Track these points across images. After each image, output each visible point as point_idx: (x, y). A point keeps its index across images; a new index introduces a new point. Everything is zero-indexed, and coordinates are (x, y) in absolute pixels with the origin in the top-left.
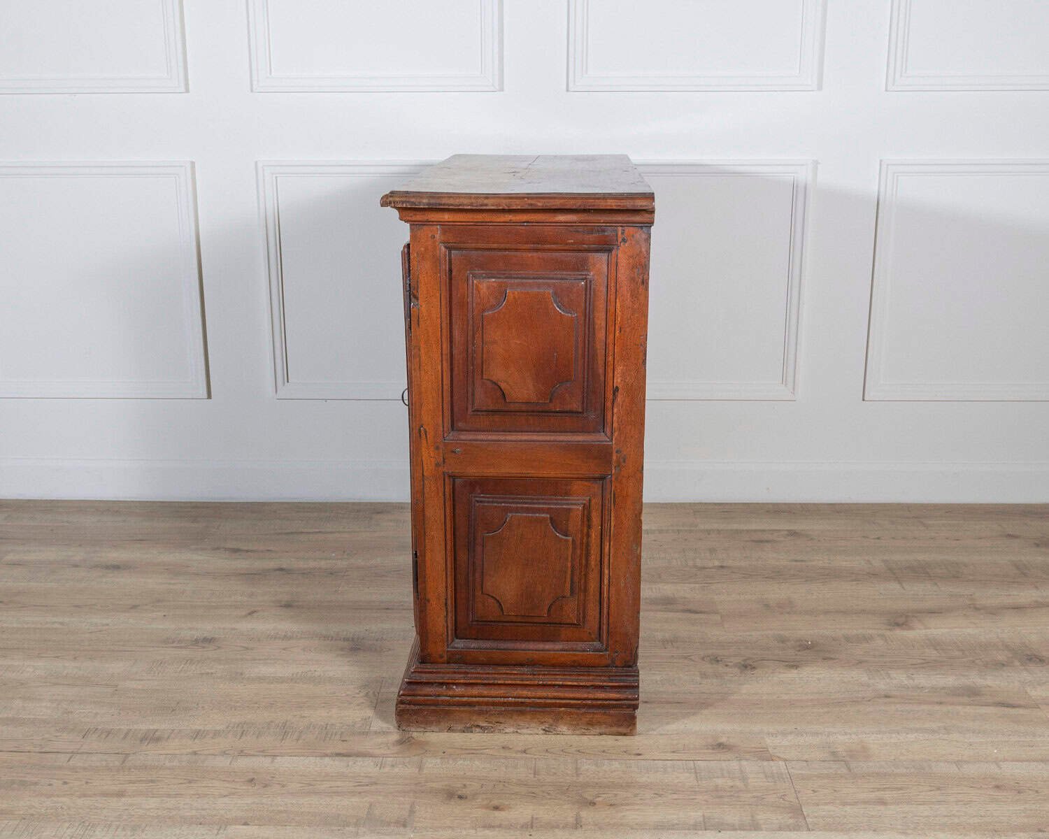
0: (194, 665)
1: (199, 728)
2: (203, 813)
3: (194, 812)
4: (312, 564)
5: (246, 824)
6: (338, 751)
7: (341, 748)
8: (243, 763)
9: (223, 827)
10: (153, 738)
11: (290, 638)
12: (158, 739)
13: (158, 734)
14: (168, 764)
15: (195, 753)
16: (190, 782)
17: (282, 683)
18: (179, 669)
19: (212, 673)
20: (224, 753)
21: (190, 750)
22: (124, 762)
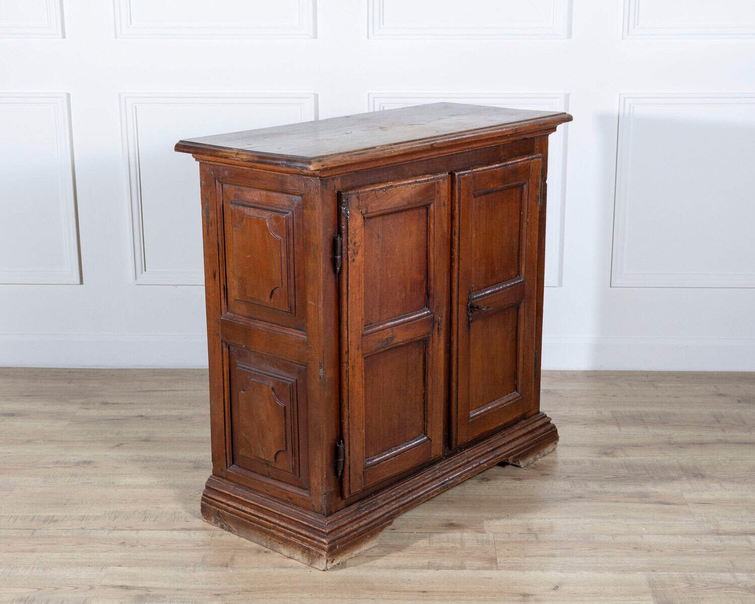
0: (78, 478)
1: (83, 514)
2: (91, 560)
3: (84, 560)
4: (164, 413)
5: (120, 566)
6: (182, 527)
7: (184, 525)
8: (116, 534)
9: (105, 568)
10: (53, 520)
11: (148, 461)
12: (56, 521)
13: (55, 518)
14: (64, 535)
15: (83, 529)
16: (80, 544)
17: (142, 488)
18: (67, 480)
19: (91, 483)
20: (103, 529)
21: (79, 527)
22: (33, 533)
